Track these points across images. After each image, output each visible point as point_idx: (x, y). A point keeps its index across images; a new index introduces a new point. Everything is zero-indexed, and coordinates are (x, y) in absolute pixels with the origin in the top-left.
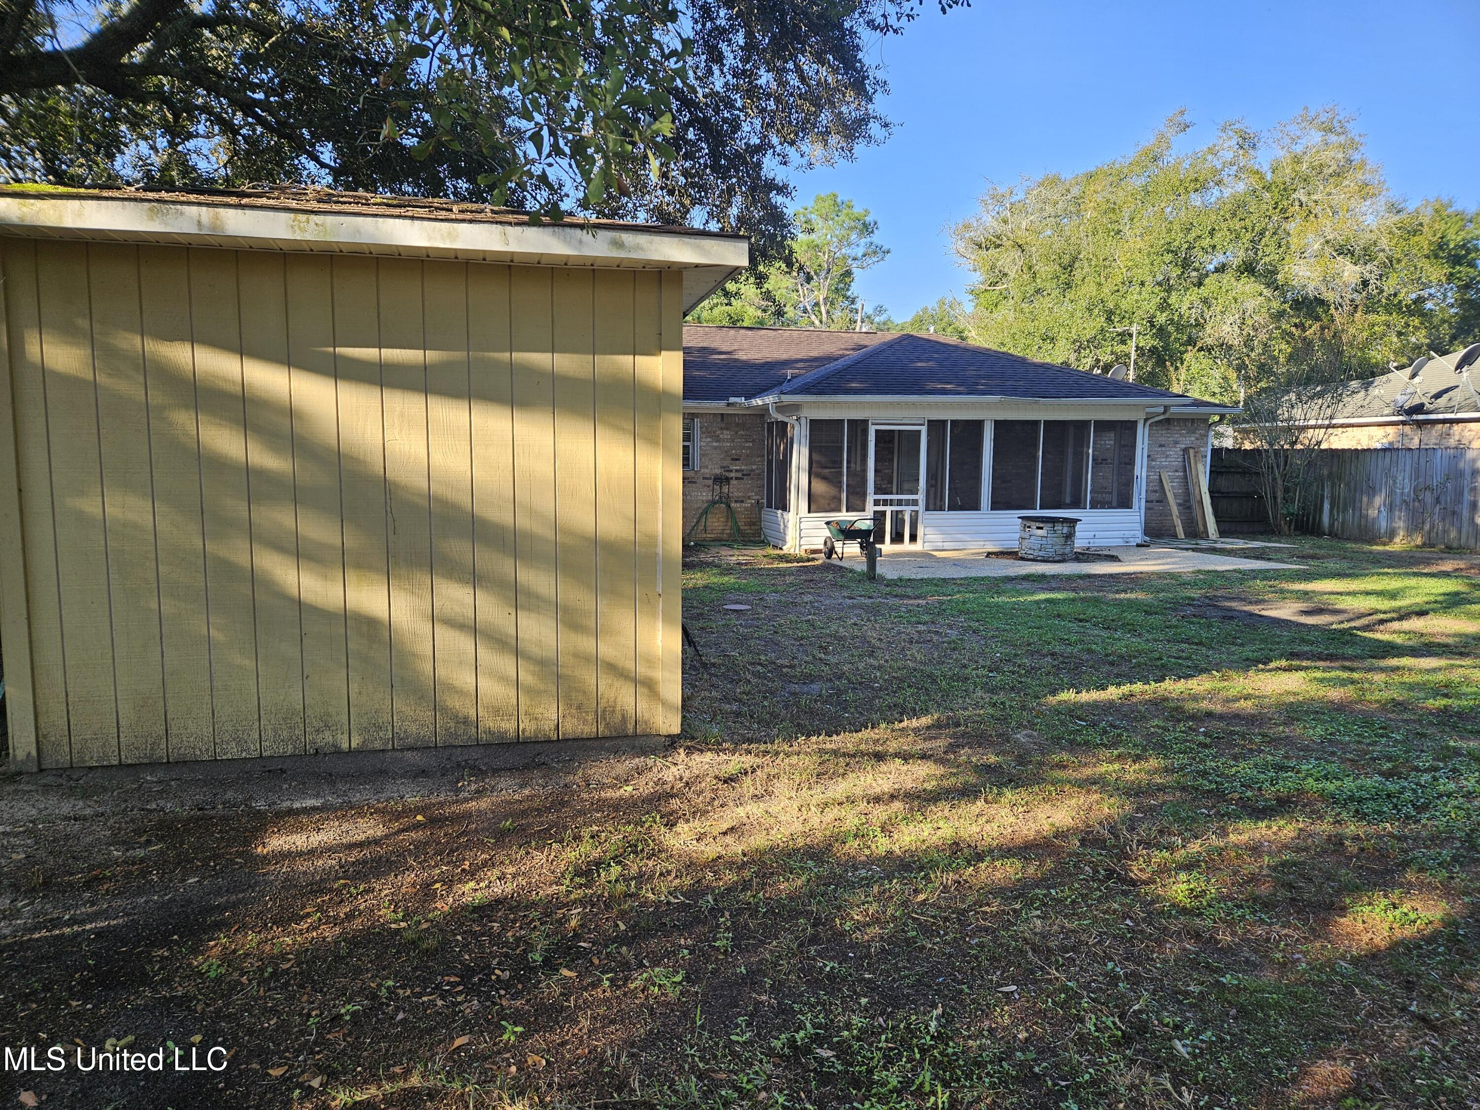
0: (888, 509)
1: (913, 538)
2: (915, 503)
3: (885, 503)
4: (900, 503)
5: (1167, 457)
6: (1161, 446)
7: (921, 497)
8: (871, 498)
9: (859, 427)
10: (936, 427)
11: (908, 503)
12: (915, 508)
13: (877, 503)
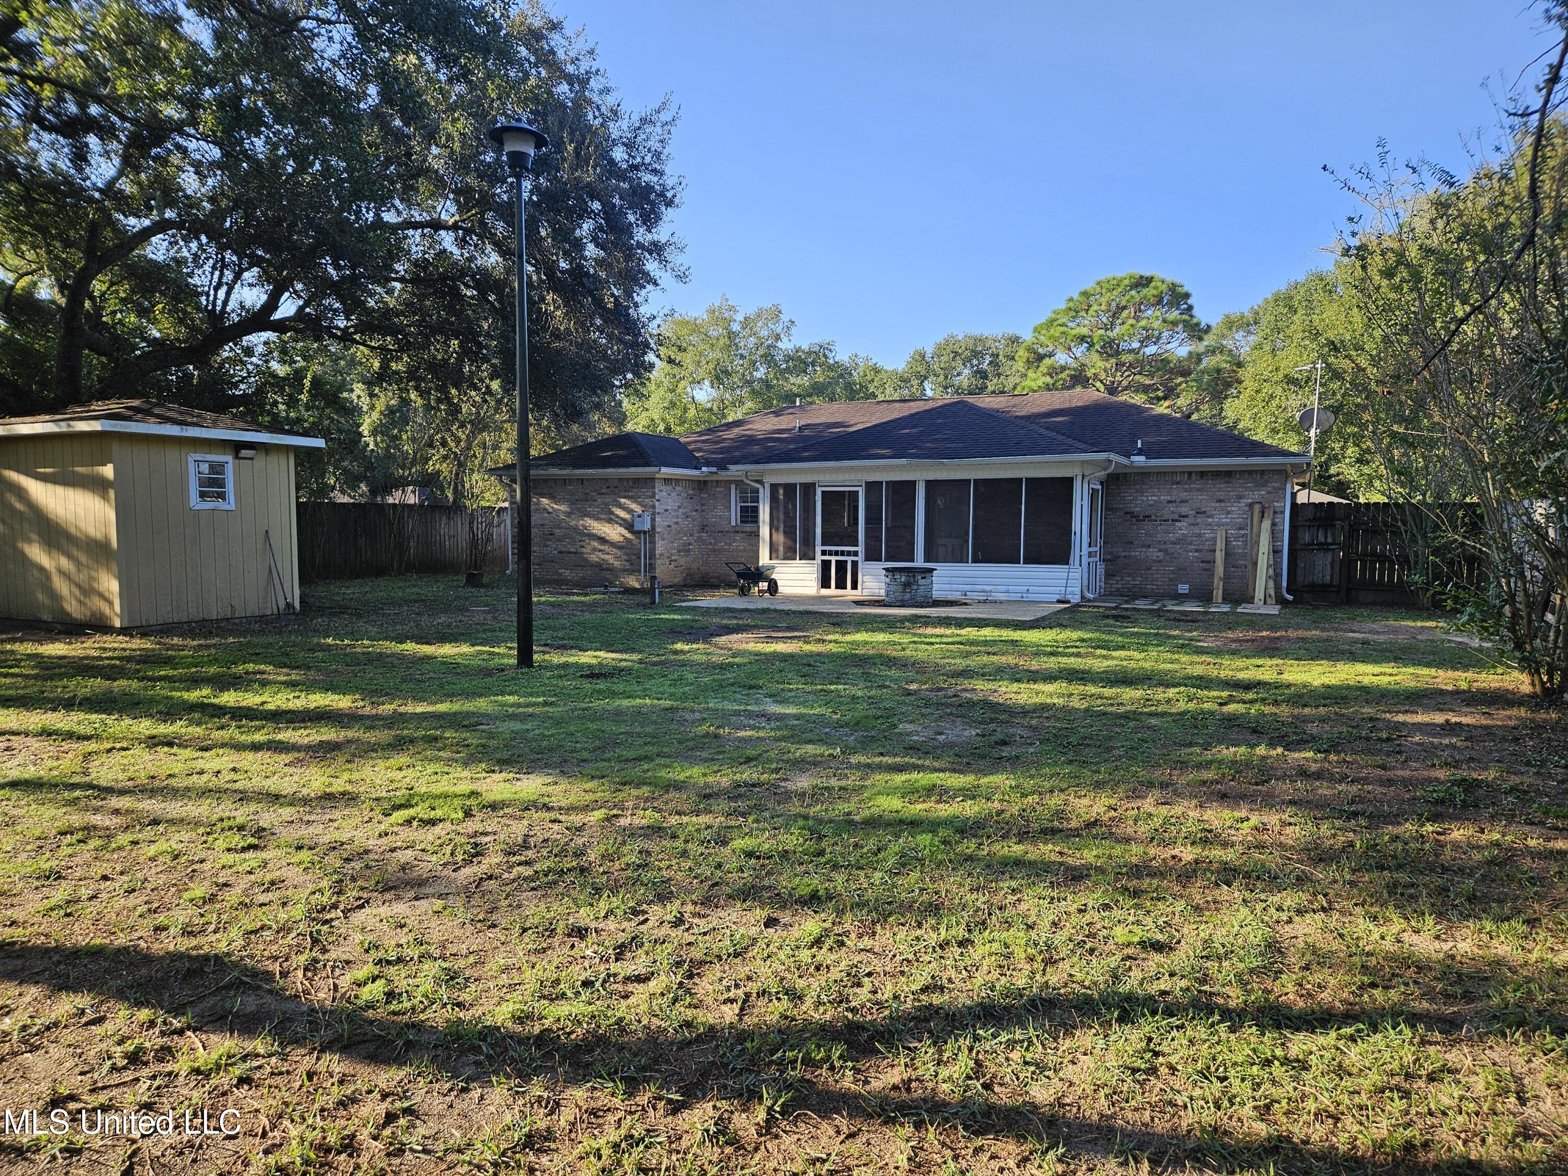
0: (833, 559)
1: (855, 586)
2: (856, 554)
3: (830, 553)
4: (842, 553)
5: (1228, 513)
6: (1220, 501)
7: (860, 549)
8: (819, 549)
9: (808, 488)
10: (872, 487)
11: (849, 553)
12: (855, 558)
13: (824, 553)
